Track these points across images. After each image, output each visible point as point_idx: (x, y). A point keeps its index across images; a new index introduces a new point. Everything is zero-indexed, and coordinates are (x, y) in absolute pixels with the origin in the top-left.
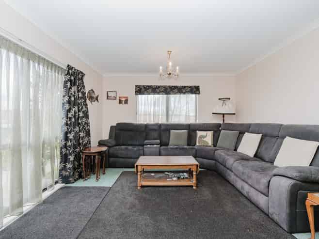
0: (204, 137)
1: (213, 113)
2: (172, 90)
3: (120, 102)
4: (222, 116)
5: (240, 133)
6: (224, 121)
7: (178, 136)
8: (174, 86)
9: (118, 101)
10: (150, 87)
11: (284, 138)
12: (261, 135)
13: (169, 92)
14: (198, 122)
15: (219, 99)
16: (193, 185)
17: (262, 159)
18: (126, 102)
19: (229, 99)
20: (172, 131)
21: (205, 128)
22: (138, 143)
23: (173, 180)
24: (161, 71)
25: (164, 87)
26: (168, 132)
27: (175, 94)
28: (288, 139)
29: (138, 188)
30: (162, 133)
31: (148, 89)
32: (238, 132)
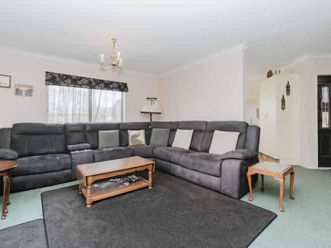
0: (137, 136)
1: (141, 112)
2: (97, 84)
3: (18, 92)
4: (149, 115)
5: (171, 130)
6: (151, 119)
7: (108, 137)
8: (100, 80)
9: (13, 89)
10: (68, 77)
11: (213, 131)
12: (193, 130)
13: (94, 86)
14: (124, 121)
15: (147, 99)
16: (149, 185)
17: (196, 150)
18: (30, 92)
19: (156, 99)
20: (101, 132)
21: (136, 126)
22: (54, 150)
23: (125, 186)
24: (102, 60)
25: (88, 79)
26: (95, 133)
27: (101, 89)
28: (216, 132)
29: (88, 206)
30: (87, 134)
31: (66, 79)
32: (169, 129)
